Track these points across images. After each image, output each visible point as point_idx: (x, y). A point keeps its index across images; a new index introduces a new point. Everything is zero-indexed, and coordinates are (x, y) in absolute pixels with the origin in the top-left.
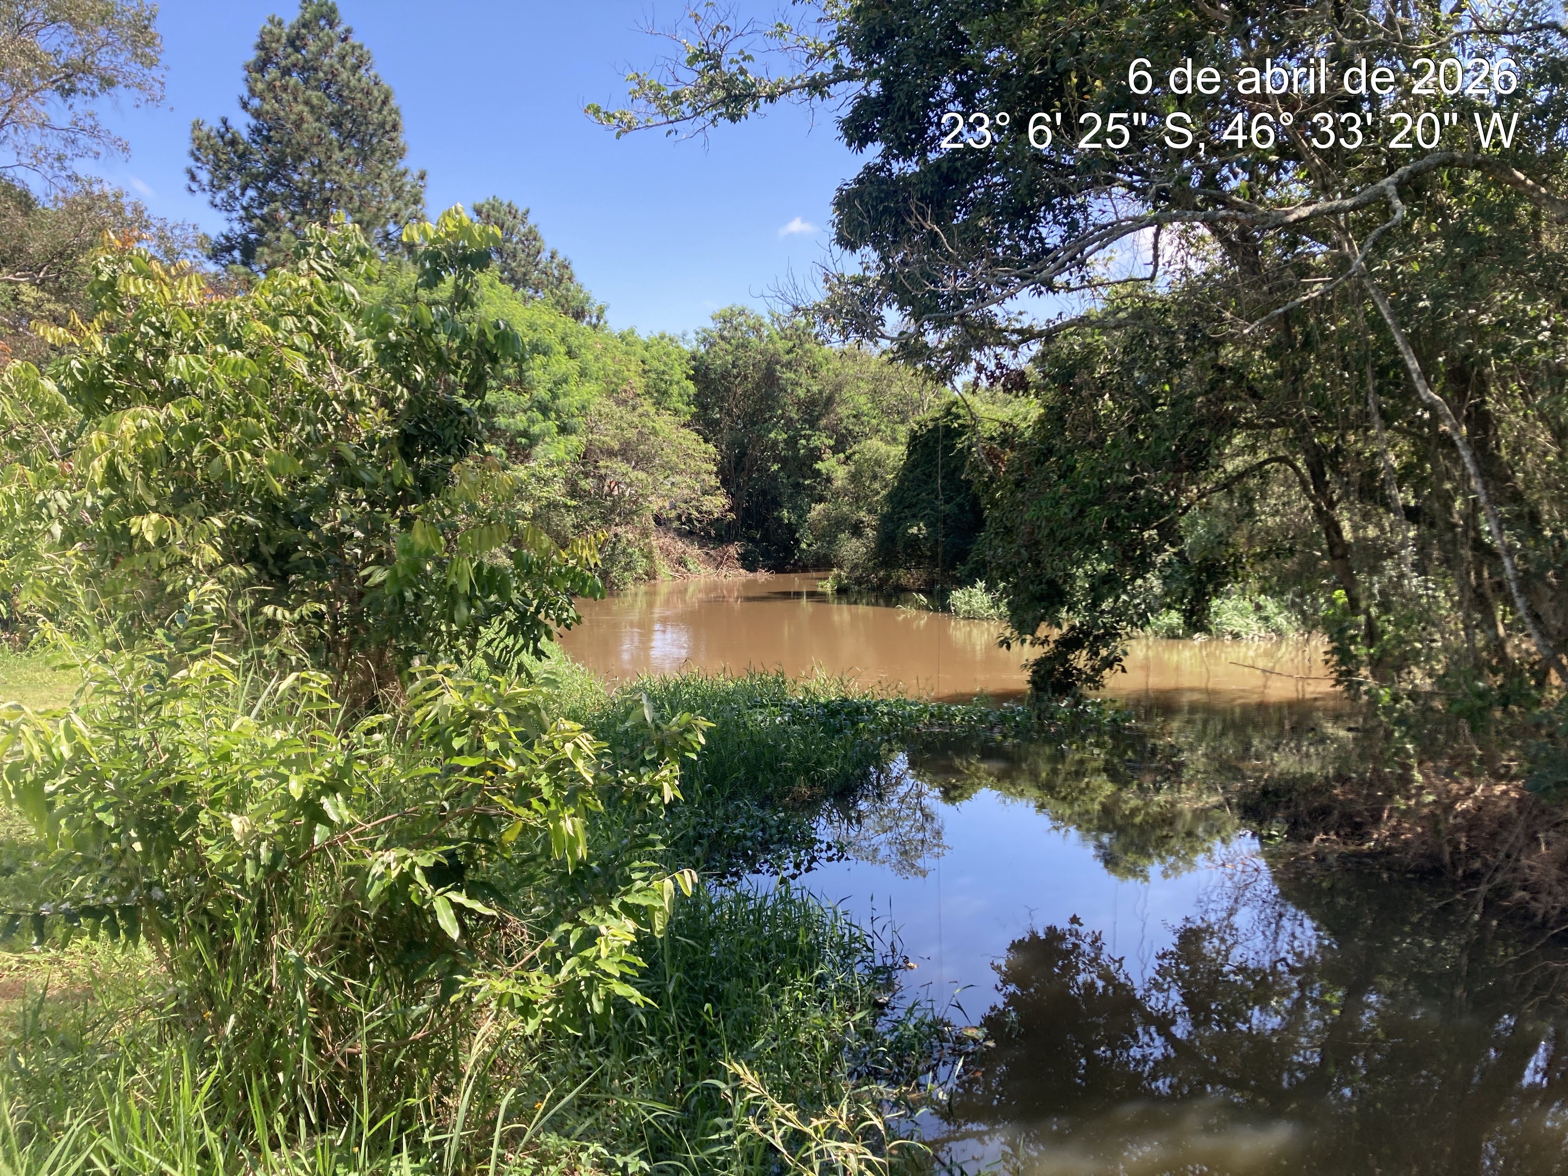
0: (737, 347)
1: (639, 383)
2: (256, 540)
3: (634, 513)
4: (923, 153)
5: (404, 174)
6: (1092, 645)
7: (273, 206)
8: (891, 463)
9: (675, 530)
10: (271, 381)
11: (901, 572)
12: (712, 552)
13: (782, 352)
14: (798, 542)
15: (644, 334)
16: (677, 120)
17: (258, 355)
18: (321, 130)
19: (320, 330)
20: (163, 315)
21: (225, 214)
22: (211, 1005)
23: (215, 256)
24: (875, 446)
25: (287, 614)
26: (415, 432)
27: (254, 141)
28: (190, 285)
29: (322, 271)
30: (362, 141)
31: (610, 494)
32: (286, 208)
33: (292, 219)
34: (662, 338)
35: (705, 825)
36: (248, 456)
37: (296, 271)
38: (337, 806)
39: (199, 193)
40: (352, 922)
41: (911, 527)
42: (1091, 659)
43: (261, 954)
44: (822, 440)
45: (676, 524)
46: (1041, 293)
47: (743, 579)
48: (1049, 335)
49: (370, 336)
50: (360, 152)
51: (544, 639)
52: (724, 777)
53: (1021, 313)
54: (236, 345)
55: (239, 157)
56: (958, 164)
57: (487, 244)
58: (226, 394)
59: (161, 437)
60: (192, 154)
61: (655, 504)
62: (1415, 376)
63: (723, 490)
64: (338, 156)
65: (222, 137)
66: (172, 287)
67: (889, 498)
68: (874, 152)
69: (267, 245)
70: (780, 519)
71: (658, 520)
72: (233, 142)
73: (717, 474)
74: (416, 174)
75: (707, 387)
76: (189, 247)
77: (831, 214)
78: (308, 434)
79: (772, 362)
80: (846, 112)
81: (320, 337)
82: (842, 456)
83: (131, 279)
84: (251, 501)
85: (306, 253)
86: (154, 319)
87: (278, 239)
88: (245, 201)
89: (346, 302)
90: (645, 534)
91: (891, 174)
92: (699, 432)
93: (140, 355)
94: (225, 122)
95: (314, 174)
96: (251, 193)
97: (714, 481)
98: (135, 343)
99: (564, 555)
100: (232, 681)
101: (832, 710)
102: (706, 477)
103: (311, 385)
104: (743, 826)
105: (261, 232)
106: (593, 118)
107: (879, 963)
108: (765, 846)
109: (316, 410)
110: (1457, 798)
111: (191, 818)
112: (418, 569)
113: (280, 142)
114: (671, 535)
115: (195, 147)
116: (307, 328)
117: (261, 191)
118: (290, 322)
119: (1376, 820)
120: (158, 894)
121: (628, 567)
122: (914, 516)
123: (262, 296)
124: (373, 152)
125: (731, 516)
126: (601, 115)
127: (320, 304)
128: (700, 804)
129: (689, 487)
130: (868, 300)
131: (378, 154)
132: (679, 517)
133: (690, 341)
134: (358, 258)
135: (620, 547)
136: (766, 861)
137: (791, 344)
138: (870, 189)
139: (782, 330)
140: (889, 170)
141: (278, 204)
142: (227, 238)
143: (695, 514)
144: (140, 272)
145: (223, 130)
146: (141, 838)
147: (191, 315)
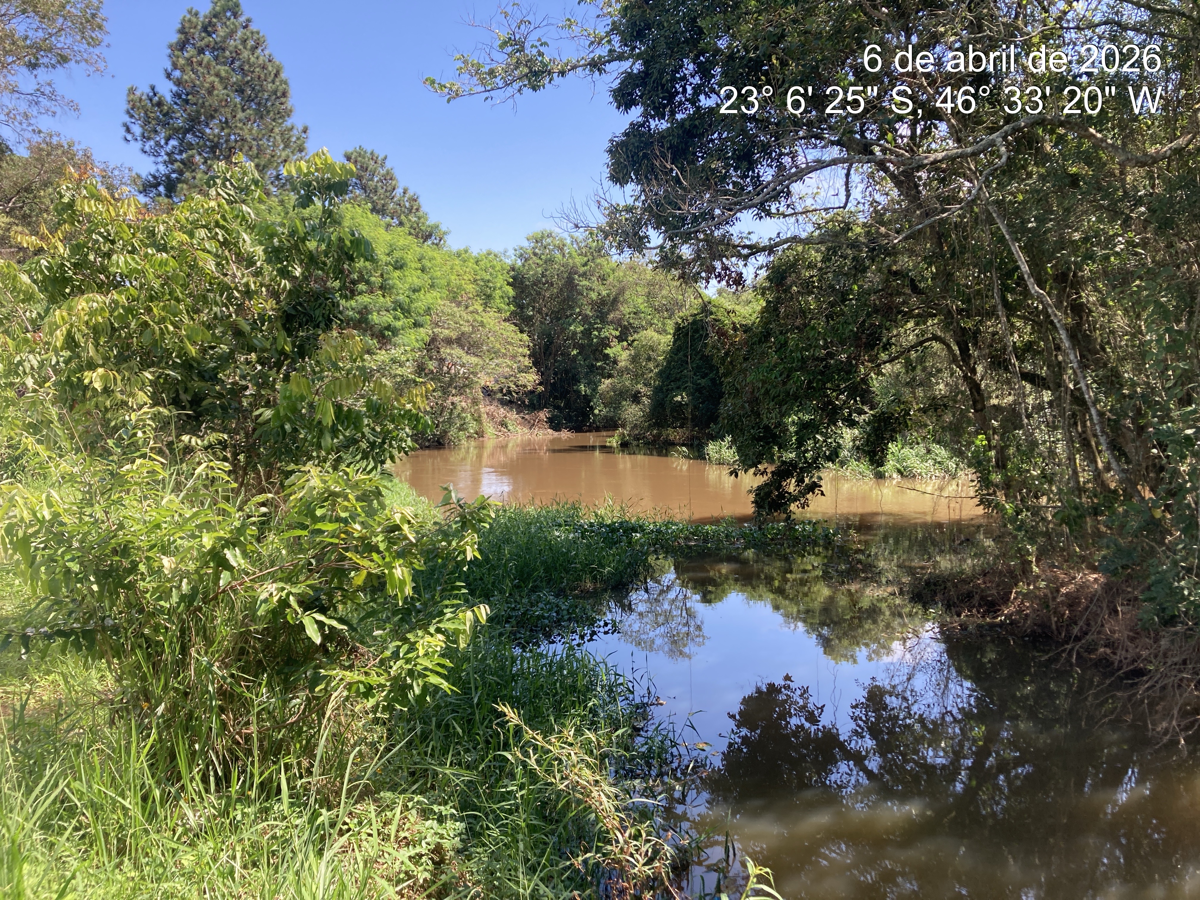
0: (546, 262)
1: (471, 288)
2: (177, 391)
3: (465, 386)
4: (673, 113)
5: (292, 129)
6: (798, 474)
7: (190, 152)
8: (661, 348)
9: (499, 400)
10: (189, 275)
11: (670, 430)
12: (527, 417)
13: (579, 264)
14: (592, 409)
15: (475, 252)
16: (492, 89)
17: (181, 255)
18: (228, 95)
19: (225, 239)
20: (110, 227)
21: (153, 158)
22: (148, 700)
23: (145, 190)
24: (649, 335)
25: (199, 442)
26: (294, 313)
27: (176, 103)
28: (129, 205)
29: (226, 197)
30: (259, 104)
31: (448, 373)
32: (200, 154)
33: (205, 163)
34: (489, 254)
35: (514, 609)
36: (171, 328)
37: (207, 195)
38: (236, 556)
39: (132, 142)
40: (247, 642)
41: (676, 396)
42: (798, 485)
43: (182, 664)
44: (610, 332)
45: (499, 395)
46: (761, 218)
47: (551, 437)
48: (770, 249)
49: (261, 243)
50: (257, 111)
51: (388, 461)
52: (529, 575)
53: (749, 233)
54: (163, 249)
55: (164, 115)
56: (697, 122)
57: (346, 176)
58: (156, 284)
59: (107, 315)
60: (128, 112)
61: (484, 380)
62: (1026, 276)
63: (534, 369)
64: (240, 115)
65: (151, 100)
66: (115, 207)
67: (660, 374)
68: (636, 113)
69: (186, 182)
70: (579, 392)
71: (488, 392)
72: (160, 104)
73: (530, 356)
74: (301, 128)
75: (522, 292)
76: (125, 184)
77: (606, 158)
78: (215, 314)
79: (572, 272)
80: (616, 84)
81: (225, 244)
82: (625, 343)
83: (86, 201)
84: (174, 362)
85: (215, 183)
86: (102, 230)
87: (194, 178)
88: (169, 148)
89: (244, 218)
90: (475, 402)
91: (650, 130)
92: (514, 324)
93: (91, 257)
94: (153, 88)
95: (223, 129)
96: (173, 143)
97: (527, 362)
98: (88, 248)
99: (403, 401)
100: (163, 474)
101: (612, 529)
102: (521, 359)
103: (218, 278)
104: (542, 609)
105: (181, 173)
106: (430, 88)
107: (638, 700)
108: (558, 623)
109: (221, 296)
110: (1063, 584)
111: (134, 568)
112: (295, 410)
113: (195, 104)
114: (495, 403)
115: (130, 106)
116: (215, 237)
117: (182, 141)
118: (202, 233)
119: (1006, 600)
120: (109, 622)
121: (462, 428)
122: (678, 388)
123: (182, 214)
124: (268, 112)
125: (541, 388)
126: (436, 85)
127: (225, 220)
128: (510, 594)
129: (508, 366)
130: (638, 224)
131: (272, 114)
132: (501, 390)
133: (509, 257)
134: (253, 187)
135: (456, 413)
136: (559, 635)
137: (586, 259)
138: (633, 140)
139: (580, 248)
140: (649, 126)
141: (194, 151)
142: (154, 177)
143: (513, 387)
144: (92, 196)
145: (151, 94)
146: (98, 582)
147: (130, 227)
